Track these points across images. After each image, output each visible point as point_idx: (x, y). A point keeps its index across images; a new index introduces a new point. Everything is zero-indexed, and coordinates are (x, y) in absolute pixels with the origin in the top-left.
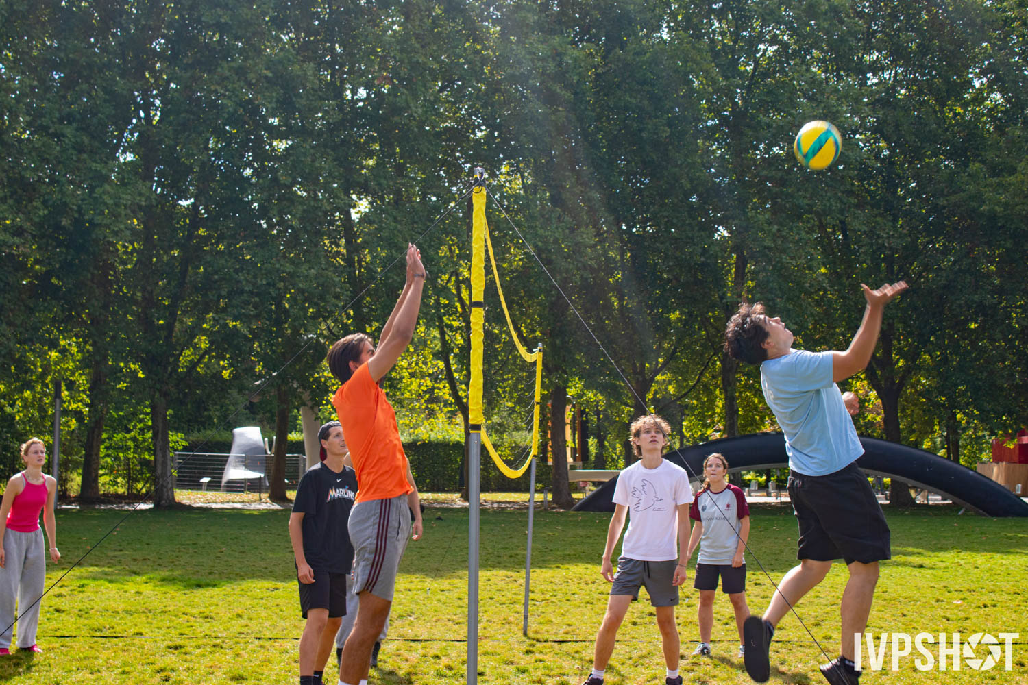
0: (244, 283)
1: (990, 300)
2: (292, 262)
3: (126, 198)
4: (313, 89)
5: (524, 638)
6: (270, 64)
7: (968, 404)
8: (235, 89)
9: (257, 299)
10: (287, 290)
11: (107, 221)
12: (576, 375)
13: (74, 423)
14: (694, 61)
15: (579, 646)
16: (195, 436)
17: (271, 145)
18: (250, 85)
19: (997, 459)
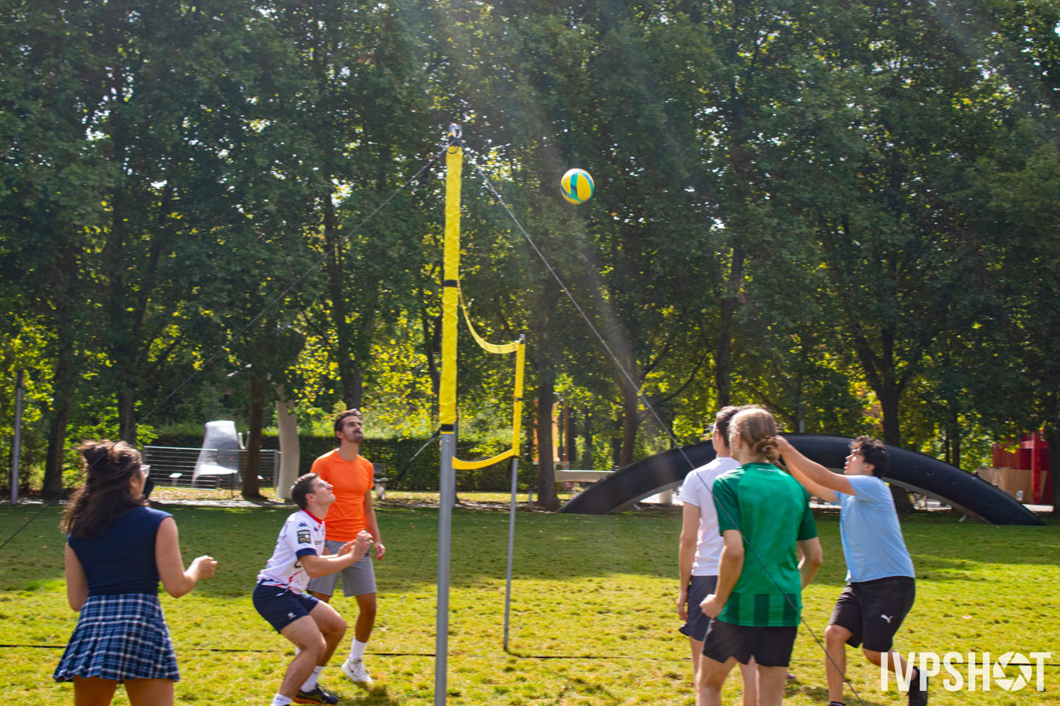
0: (217, 269)
1: (995, 300)
2: (268, 248)
3: (94, 180)
4: (293, 67)
5: (505, 653)
6: (248, 39)
7: (970, 408)
8: (211, 65)
9: (230, 286)
10: (263, 278)
11: (74, 203)
12: (564, 372)
13: (37, 414)
14: (693, 44)
15: (564, 663)
16: (166, 430)
17: (248, 125)
18: (227, 62)
19: (998, 464)
